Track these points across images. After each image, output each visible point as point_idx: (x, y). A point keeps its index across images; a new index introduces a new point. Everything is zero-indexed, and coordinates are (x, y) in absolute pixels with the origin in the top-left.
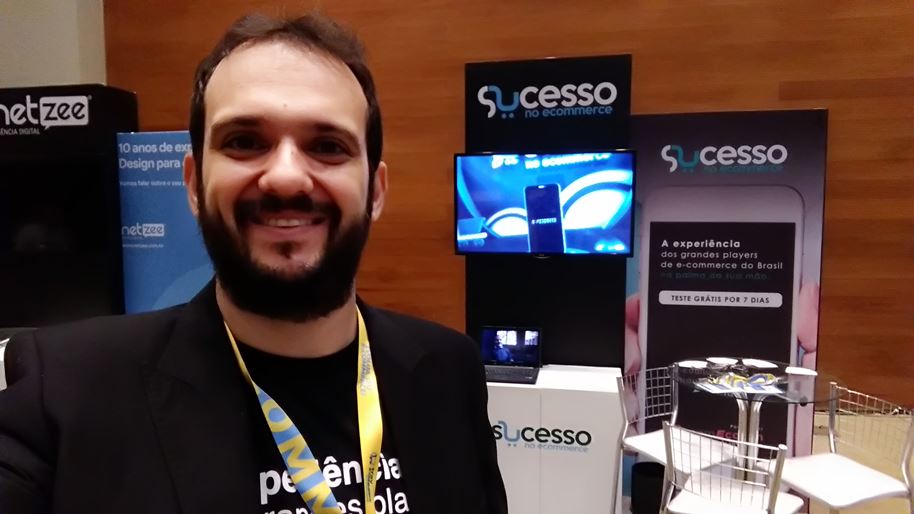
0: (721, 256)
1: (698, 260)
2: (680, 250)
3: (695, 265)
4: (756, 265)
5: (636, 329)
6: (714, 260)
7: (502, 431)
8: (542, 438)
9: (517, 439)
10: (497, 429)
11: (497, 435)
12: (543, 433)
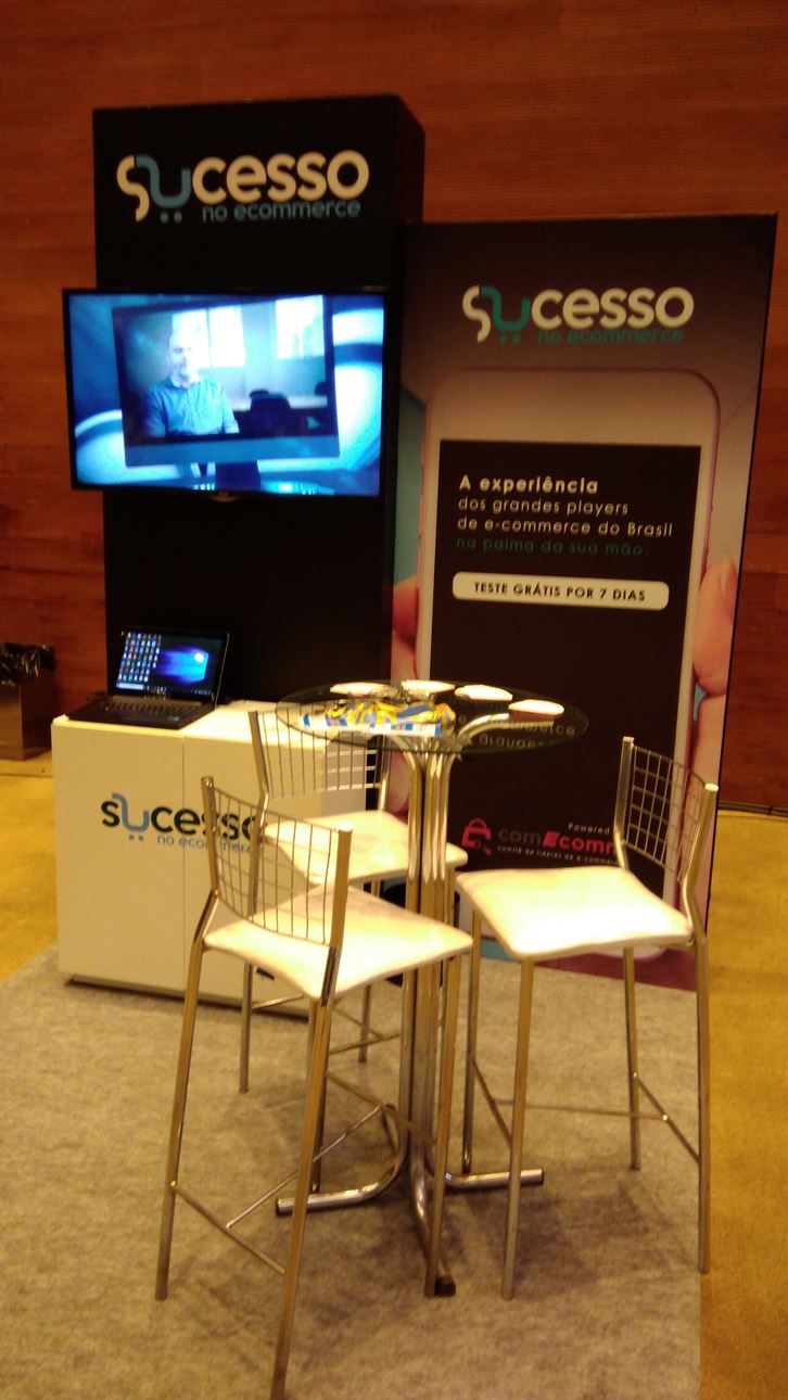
0: (563, 508)
1: (523, 516)
2: (491, 496)
3: (517, 526)
4: (624, 529)
5: (411, 642)
6: (551, 517)
7: (118, 812)
8: (188, 827)
9: (144, 827)
10: (110, 808)
11: (111, 820)
12: (187, 817)
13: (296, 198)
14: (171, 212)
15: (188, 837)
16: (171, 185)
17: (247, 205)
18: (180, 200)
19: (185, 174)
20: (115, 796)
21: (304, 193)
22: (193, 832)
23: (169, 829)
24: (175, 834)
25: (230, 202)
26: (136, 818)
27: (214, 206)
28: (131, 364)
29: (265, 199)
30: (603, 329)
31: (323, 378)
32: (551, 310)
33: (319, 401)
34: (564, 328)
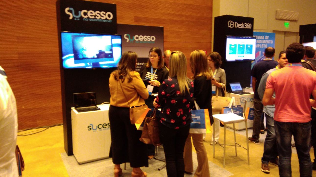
7: (91, 127)
8: (104, 127)
9: (96, 129)
10: (90, 127)
11: (90, 129)
12: (105, 125)
13: (101, 19)
14: (77, 18)
15: (105, 128)
16: (77, 14)
17: (92, 19)
18: (79, 16)
19: (79, 12)
20: (91, 124)
21: (102, 18)
22: (106, 127)
23: (101, 128)
24: (103, 128)
25: (88, 18)
26: (95, 128)
27: (86, 18)
28: (75, 45)
29: (95, 18)
30: (144, 41)
31: (111, 49)
32: (137, 38)
33: (110, 52)
34: (139, 41)
